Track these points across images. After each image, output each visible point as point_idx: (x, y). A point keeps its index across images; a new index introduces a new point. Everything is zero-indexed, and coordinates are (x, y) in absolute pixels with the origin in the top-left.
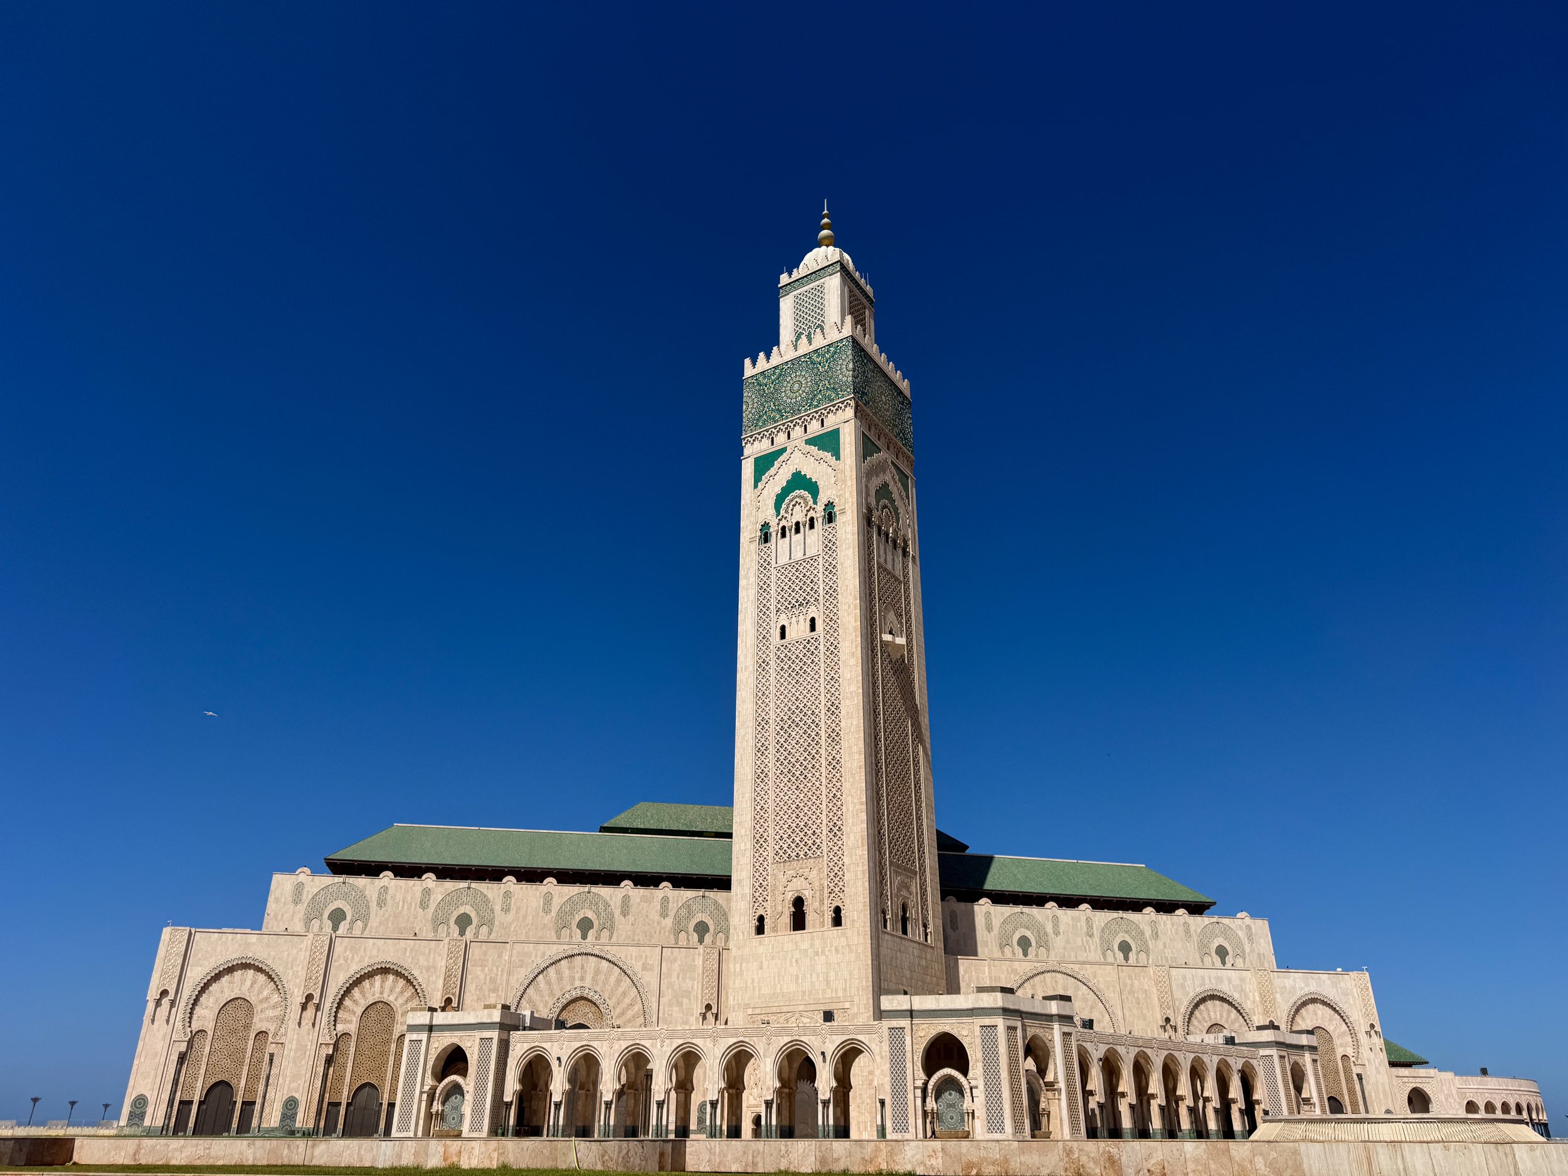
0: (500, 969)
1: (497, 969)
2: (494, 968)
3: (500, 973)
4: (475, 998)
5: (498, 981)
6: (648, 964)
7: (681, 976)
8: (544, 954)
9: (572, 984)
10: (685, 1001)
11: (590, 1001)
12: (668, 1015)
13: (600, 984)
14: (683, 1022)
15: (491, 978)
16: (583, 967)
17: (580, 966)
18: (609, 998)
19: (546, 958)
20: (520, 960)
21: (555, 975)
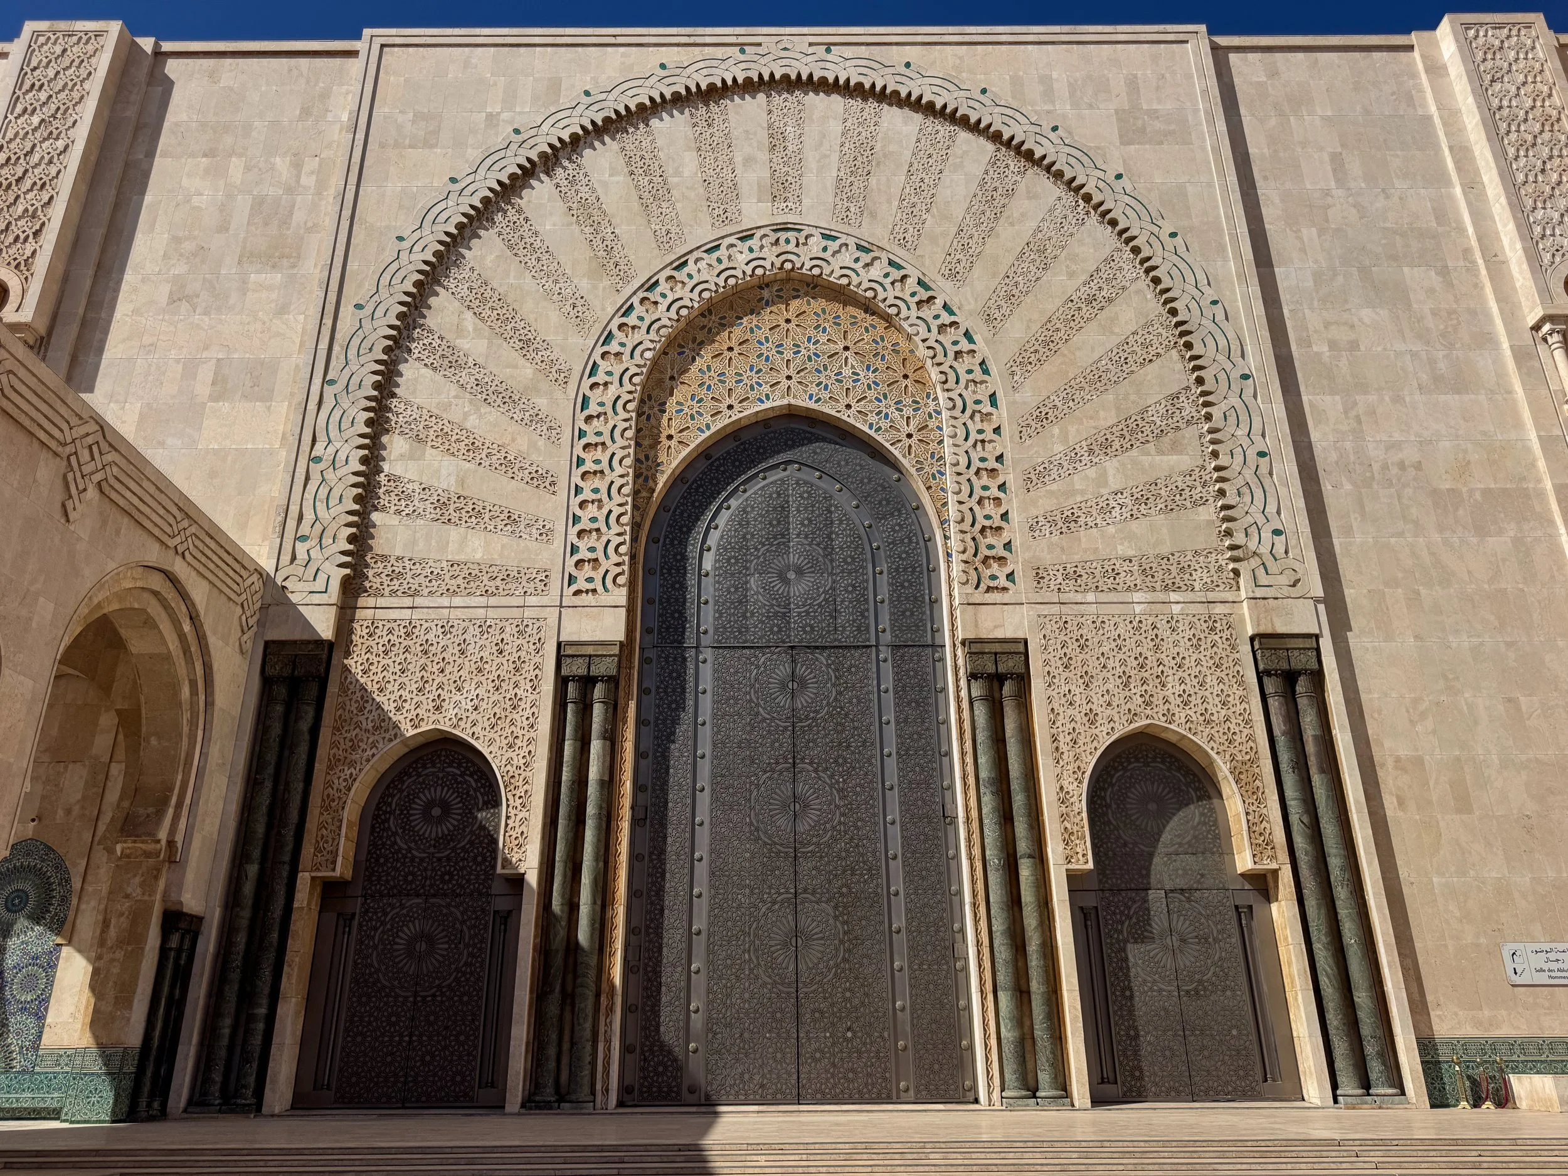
0: (311, 164)
1: (297, 166)
2: (281, 164)
3: (309, 181)
4: (163, 292)
5: (299, 216)
6: (1153, 114)
7: (1354, 166)
8: (555, 86)
9: (725, 218)
10: (1417, 277)
11: (841, 295)
12: (1333, 345)
13: (888, 212)
14: (1438, 380)
15: (259, 203)
16: (776, 141)
17: (763, 135)
18: (953, 275)
19: (565, 101)
20: (418, 117)
21: (622, 178)
